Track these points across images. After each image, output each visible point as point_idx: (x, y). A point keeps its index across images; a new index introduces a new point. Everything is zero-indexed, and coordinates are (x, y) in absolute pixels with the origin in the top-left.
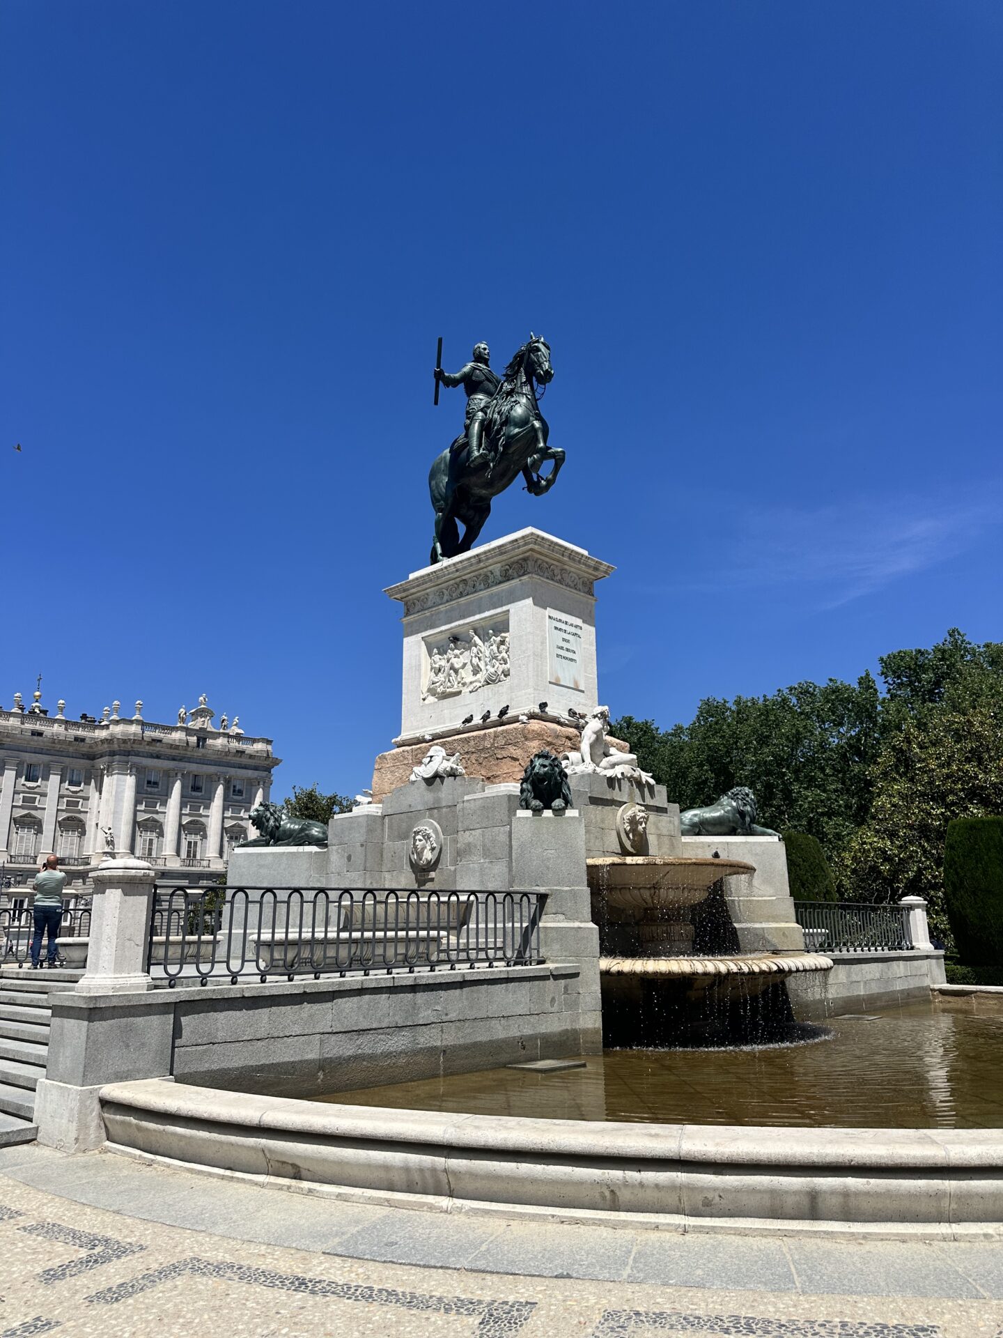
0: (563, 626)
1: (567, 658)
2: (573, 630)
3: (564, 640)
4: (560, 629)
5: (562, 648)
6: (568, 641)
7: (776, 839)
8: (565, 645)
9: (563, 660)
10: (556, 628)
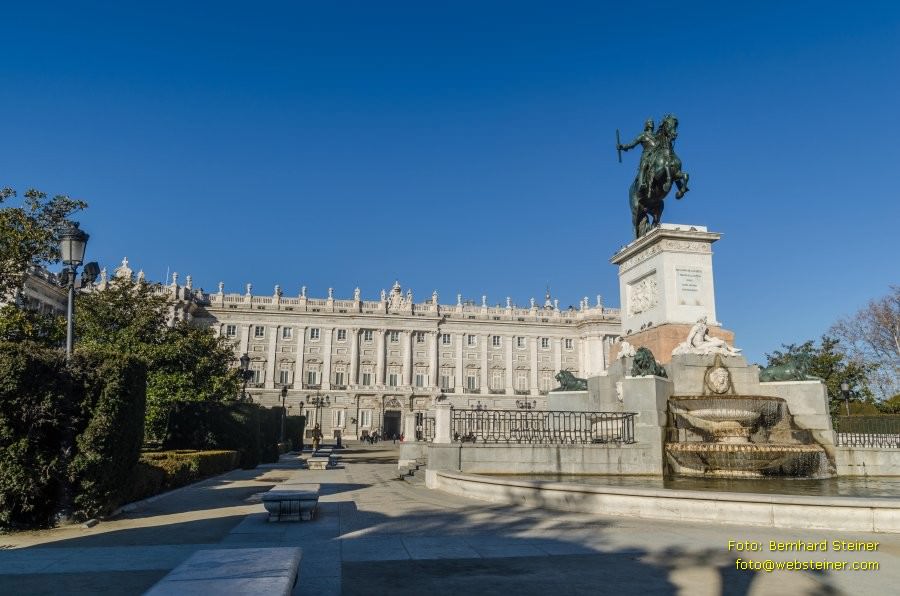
0: (688, 273)
1: (690, 290)
2: (695, 274)
3: (687, 280)
4: (685, 275)
5: (687, 285)
6: (692, 280)
7: (819, 382)
8: (689, 283)
9: (687, 291)
10: (681, 275)
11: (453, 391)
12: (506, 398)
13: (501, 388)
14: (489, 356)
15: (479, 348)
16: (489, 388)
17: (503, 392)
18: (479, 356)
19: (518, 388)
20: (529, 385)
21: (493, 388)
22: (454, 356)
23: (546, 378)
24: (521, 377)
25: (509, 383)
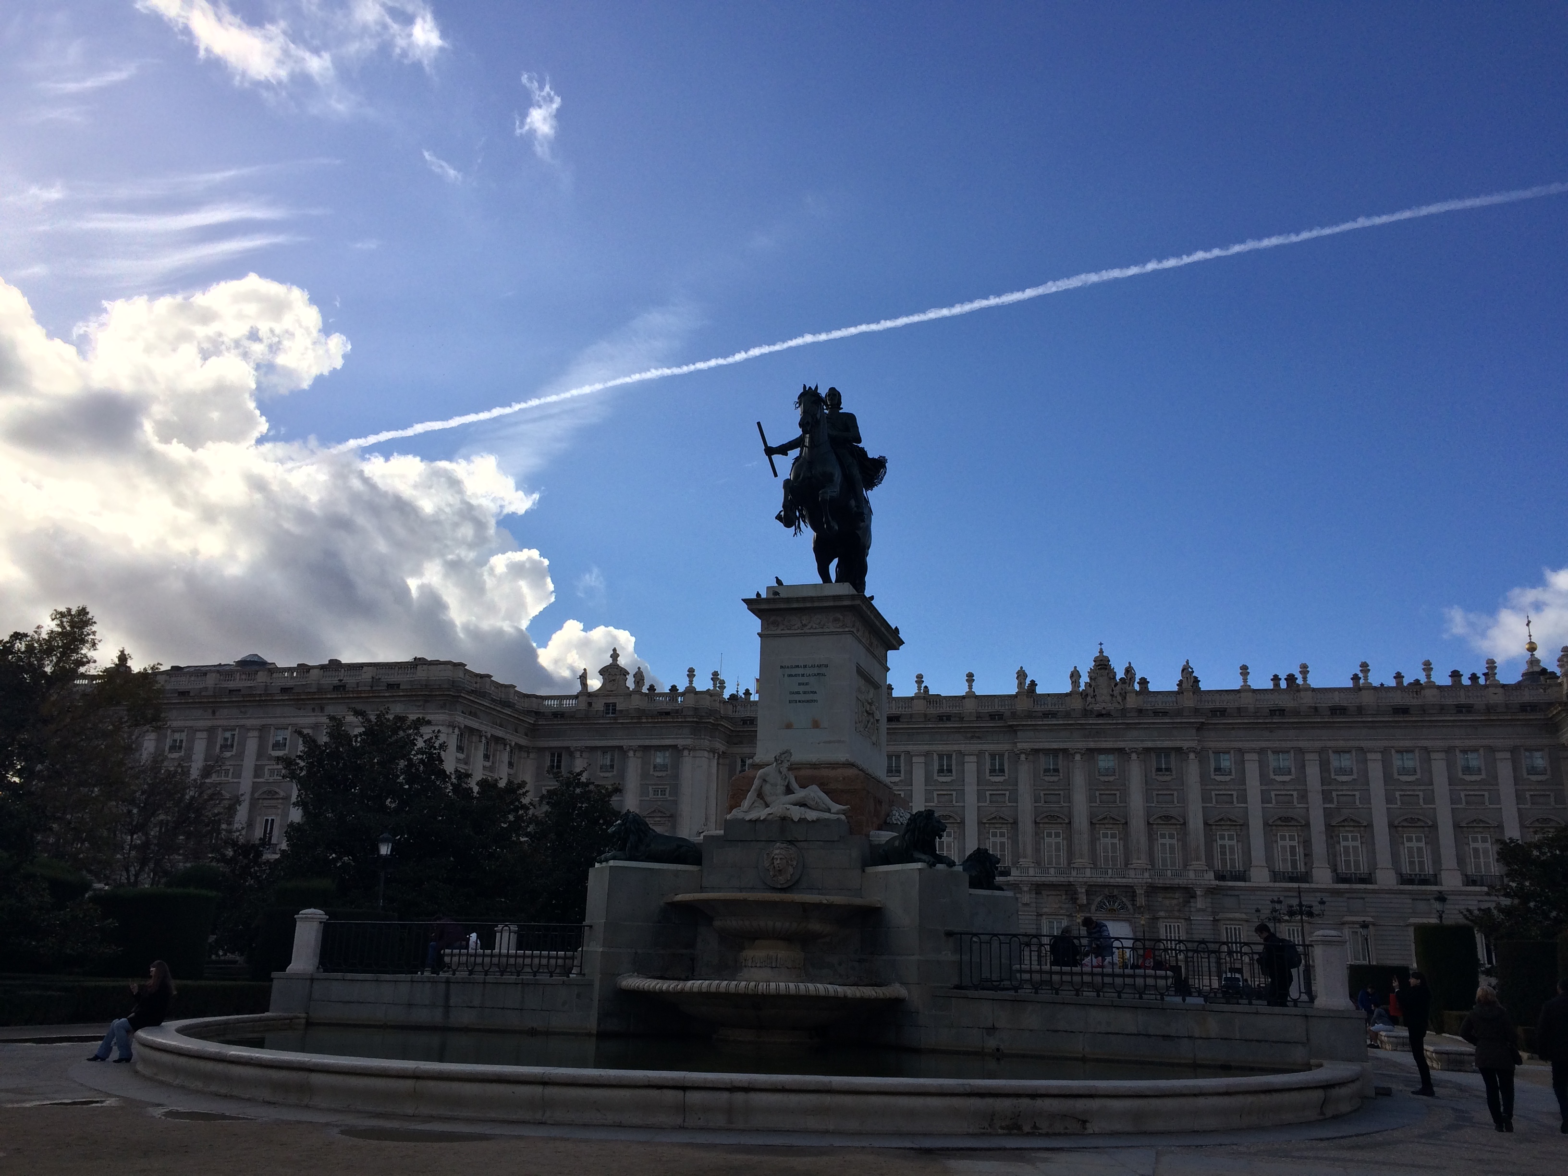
0: (800, 671)
1: (803, 701)
2: (816, 670)
3: (800, 684)
4: (796, 675)
5: (798, 693)
6: (807, 684)
8: (802, 689)
9: (799, 704)
10: (790, 676)
11: (1242, 876)
12: (1374, 892)
13: (1364, 869)
14: (1326, 796)
15: (1302, 778)
16: (1335, 870)
17: (1367, 879)
18: (1304, 796)
19: (1406, 869)
20: (1437, 860)
21: (1342, 868)
22: (1243, 798)
23: (1480, 845)
24: (1413, 843)
25: (1384, 858)
